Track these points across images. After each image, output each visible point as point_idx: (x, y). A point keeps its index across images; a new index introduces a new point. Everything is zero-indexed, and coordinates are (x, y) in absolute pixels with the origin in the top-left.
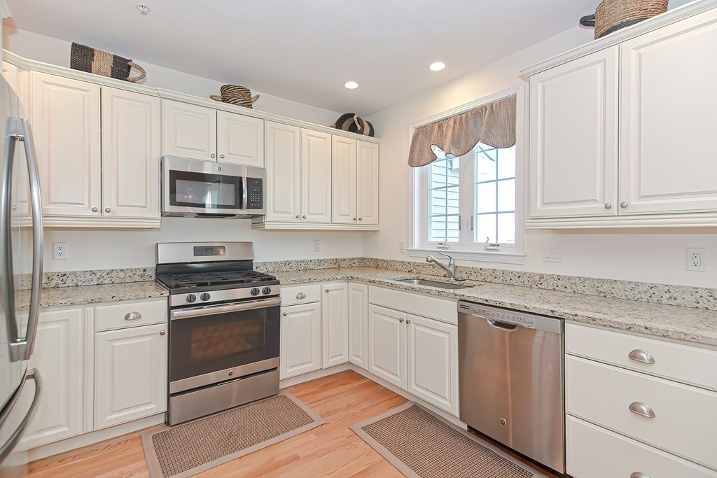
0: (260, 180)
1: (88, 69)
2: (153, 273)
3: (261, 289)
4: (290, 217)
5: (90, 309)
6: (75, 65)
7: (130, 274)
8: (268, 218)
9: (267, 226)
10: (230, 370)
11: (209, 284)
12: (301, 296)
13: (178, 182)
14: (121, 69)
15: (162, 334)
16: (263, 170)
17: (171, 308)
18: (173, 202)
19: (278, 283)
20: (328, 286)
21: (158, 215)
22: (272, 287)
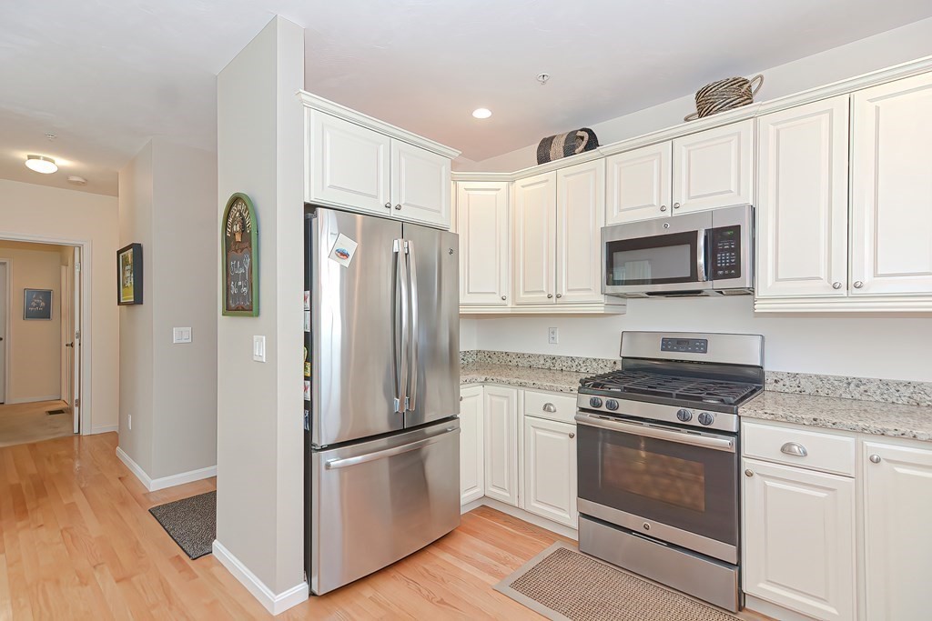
0: (737, 229)
1: (548, 159)
4: (820, 287)
7: (602, 365)
8: (760, 292)
9: (760, 307)
10: (648, 522)
11: (674, 395)
15: (571, 436)
18: (610, 281)
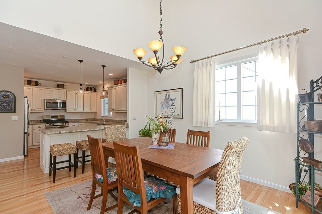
0: (65, 103)
1: (30, 85)
2: (42, 121)
3: (64, 123)
5: (32, 125)
6: (28, 84)
8: (67, 110)
9: (67, 112)
12: (73, 125)
13: (48, 104)
14: (36, 84)
16: (66, 101)
17: (46, 126)
18: (47, 108)
19: (68, 122)
20: (80, 123)
21: (44, 110)
22: (67, 124)
